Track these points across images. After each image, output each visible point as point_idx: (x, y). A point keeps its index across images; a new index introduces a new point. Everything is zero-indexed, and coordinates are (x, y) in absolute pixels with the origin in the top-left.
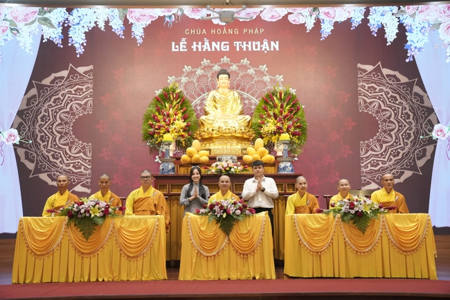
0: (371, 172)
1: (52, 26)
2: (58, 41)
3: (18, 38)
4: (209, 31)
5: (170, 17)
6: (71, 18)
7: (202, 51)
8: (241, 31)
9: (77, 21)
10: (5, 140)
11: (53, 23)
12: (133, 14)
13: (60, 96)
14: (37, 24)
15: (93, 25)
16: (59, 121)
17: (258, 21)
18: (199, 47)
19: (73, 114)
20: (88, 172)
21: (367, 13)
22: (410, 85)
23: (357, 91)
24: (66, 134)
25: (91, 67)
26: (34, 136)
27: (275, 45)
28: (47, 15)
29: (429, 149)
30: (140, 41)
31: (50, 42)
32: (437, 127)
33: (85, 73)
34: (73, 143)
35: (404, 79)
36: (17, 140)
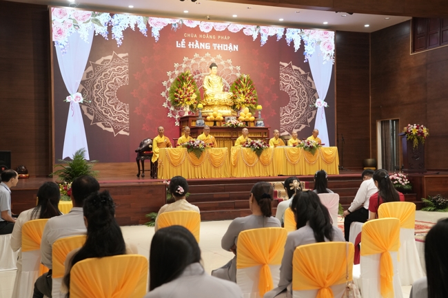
0: (285, 125)
1: (100, 25)
2: (105, 35)
3: (79, 32)
4: (198, 36)
5: (175, 24)
6: (113, 20)
7: (194, 49)
8: (217, 37)
9: (117, 22)
10: (73, 100)
11: (101, 22)
12: (152, 21)
13: (107, 72)
14: (91, 22)
15: (127, 26)
16: (108, 89)
17: (226, 32)
18: (193, 45)
19: (117, 85)
20: (127, 122)
21: (285, 32)
22: (305, 76)
23: (279, 78)
24: (113, 97)
25: (127, 54)
26: (92, 98)
27: (236, 48)
28: (97, 17)
29: (314, 112)
30: (157, 39)
31: (100, 35)
32: (318, 100)
33: (124, 58)
34: (117, 103)
35: (303, 72)
36: (82, 100)
